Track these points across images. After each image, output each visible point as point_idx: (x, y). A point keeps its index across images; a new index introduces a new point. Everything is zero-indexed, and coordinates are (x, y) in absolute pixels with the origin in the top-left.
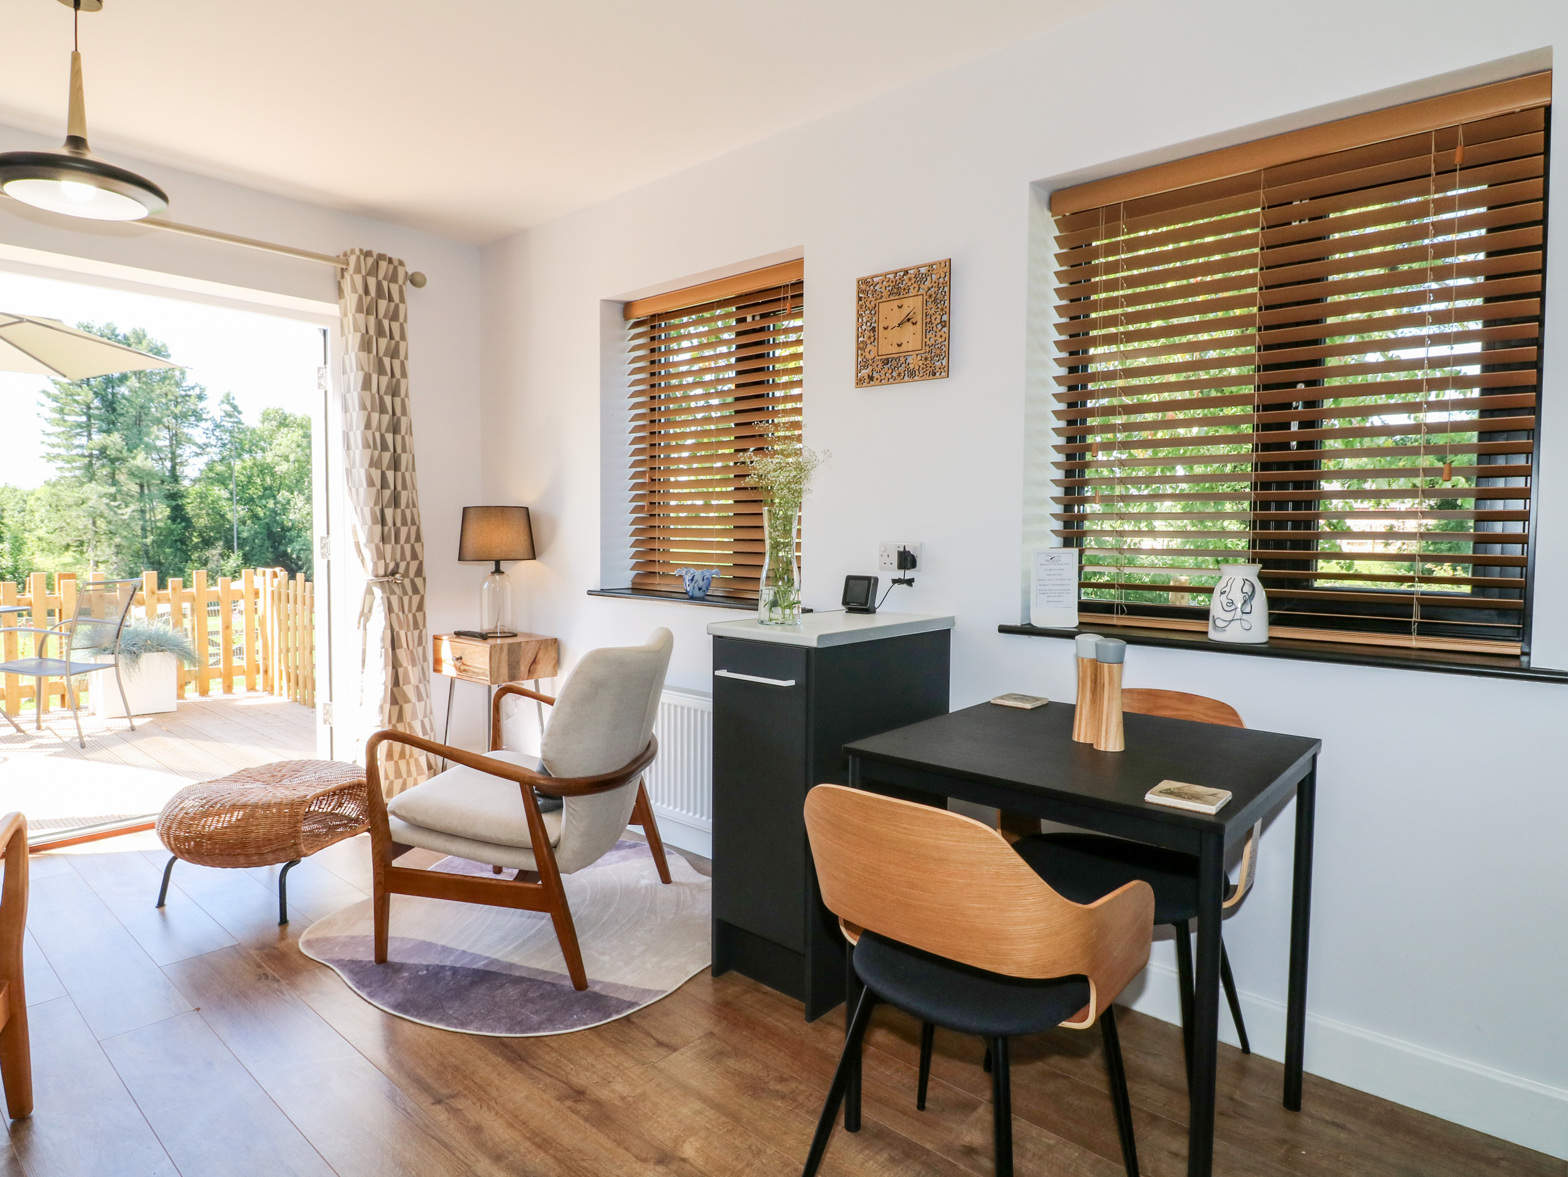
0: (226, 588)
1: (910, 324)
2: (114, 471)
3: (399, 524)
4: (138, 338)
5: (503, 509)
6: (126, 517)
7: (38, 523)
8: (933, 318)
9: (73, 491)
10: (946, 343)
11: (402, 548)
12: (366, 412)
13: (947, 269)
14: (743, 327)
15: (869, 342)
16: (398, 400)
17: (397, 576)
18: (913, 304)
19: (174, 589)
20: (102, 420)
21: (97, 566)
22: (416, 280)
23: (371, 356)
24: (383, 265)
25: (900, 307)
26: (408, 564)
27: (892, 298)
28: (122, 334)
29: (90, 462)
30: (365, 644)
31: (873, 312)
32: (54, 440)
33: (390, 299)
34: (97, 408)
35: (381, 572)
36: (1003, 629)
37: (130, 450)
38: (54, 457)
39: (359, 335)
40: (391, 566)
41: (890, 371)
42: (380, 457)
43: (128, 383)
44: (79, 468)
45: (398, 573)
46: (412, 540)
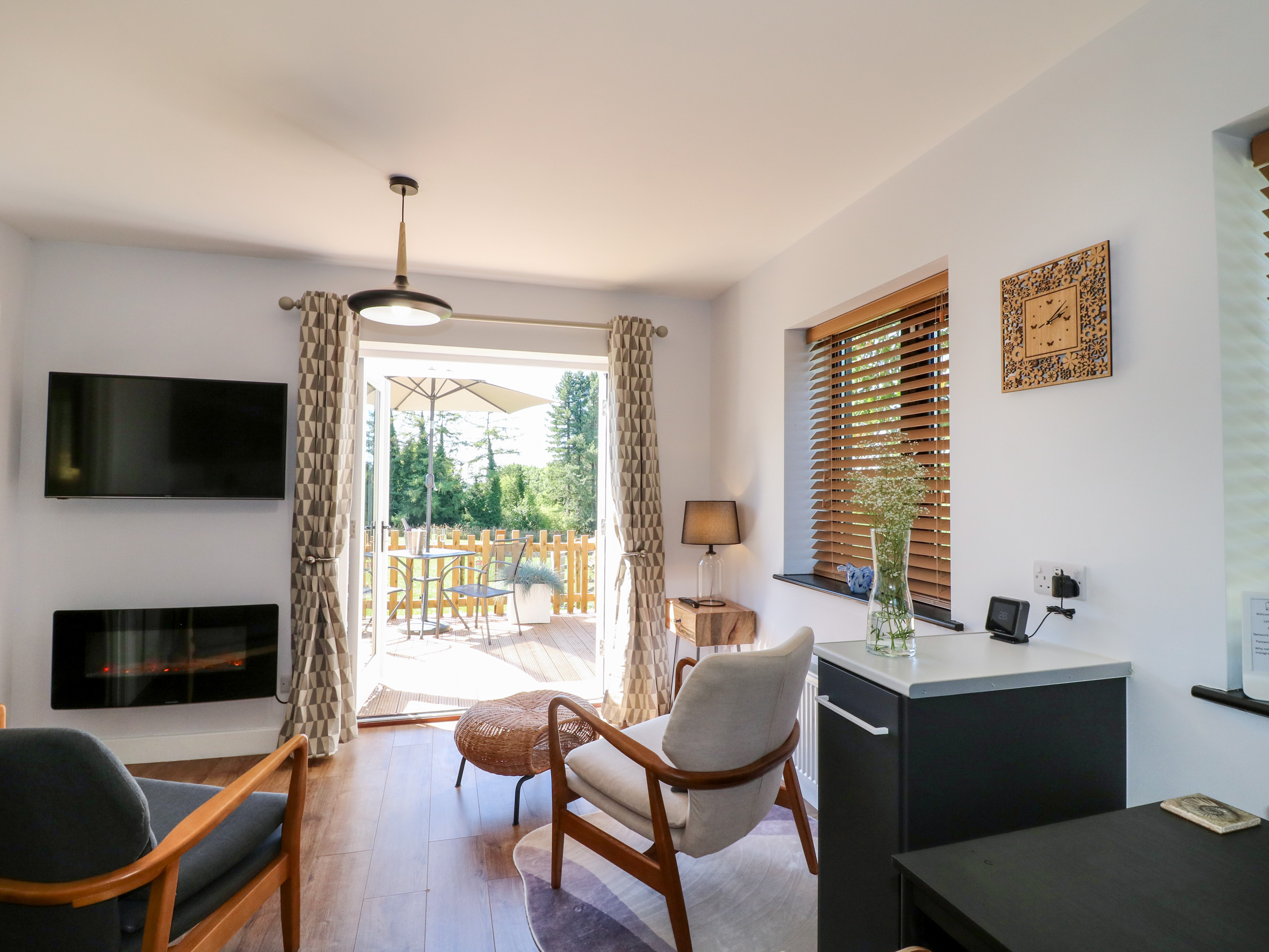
0: (585, 542)
1: (1061, 320)
2: (580, 457)
3: (644, 513)
4: (594, 377)
5: (712, 503)
6: (583, 484)
7: (545, 487)
8: (1090, 309)
9: (559, 469)
10: (1108, 337)
11: (647, 530)
12: (621, 432)
13: (1105, 253)
14: (907, 338)
15: (1015, 344)
16: (644, 421)
17: (642, 552)
18: (1065, 297)
19: (556, 542)
20: (574, 427)
21: (569, 513)
22: (661, 332)
23: (626, 391)
24: (635, 325)
25: (1049, 303)
26: (651, 542)
27: (1039, 294)
28: (586, 376)
29: (568, 451)
30: (618, 602)
31: (1019, 312)
32: (552, 440)
33: (640, 348)
34: (572, 420)
35: (631, 549)
36: (1199, 693)
37: (587, 444)
38: (552, 449)
39: (617, 376)
40: (638, 544)
41: (1041, 373)
42: (631, 463)
43: (587, 404)
44: (563, 455)
45: (643, 549)
46: (655, 524)
